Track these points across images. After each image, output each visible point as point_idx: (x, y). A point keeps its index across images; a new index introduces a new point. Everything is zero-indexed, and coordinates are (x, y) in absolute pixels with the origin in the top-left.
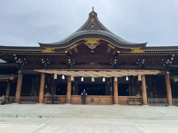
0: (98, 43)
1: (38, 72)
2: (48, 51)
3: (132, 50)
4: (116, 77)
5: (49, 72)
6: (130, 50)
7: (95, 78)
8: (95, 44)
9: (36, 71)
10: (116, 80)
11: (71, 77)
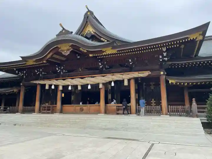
0: (70, 48)
1: (33, 83)
2: (31, 63)
3: (104, 52)
4: (101, 83)
5: (42, 82)
6: (102, 52)
7: (82, 86)
8: (68, 50)
9: (32, 82)
10: (101, 86)
11: (60, 86)
